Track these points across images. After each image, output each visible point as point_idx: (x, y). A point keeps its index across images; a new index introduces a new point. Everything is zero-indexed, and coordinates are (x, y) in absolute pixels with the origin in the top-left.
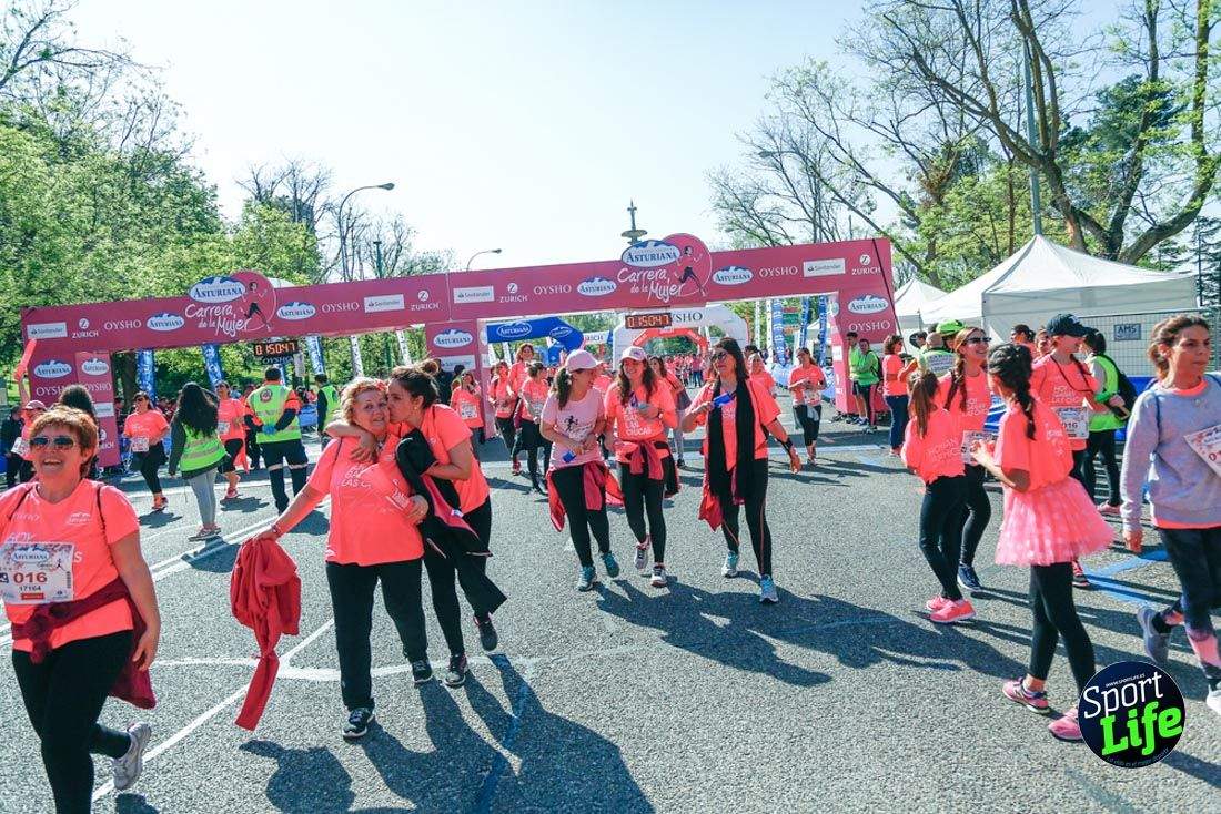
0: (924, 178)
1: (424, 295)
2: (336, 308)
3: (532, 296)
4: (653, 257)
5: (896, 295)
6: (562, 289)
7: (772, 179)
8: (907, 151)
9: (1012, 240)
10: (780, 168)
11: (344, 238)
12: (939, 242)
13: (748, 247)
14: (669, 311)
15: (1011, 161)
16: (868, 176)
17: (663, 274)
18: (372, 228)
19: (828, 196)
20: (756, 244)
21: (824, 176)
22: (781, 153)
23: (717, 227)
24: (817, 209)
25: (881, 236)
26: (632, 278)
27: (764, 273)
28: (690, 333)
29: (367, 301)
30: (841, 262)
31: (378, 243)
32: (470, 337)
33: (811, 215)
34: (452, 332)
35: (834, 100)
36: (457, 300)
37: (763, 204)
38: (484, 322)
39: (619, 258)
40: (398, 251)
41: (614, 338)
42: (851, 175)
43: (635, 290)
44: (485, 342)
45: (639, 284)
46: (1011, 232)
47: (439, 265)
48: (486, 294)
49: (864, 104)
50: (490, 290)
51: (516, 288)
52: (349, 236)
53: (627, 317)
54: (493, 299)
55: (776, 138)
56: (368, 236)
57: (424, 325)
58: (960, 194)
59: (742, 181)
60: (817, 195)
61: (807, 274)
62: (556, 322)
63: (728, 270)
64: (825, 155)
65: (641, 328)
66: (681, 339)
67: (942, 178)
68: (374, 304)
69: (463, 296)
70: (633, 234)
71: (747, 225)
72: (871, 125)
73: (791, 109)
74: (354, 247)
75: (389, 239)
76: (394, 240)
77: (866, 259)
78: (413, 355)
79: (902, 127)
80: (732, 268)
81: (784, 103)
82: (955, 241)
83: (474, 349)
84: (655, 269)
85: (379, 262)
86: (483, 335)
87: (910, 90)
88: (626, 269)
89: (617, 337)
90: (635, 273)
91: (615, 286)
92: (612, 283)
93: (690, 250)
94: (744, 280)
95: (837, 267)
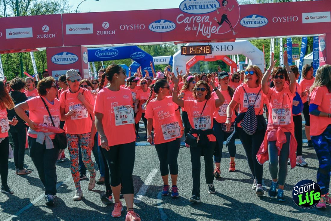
1: (46, 28)
3: (118, 31)
4: (201, 7)
6: (139, 27)
13: (267, 3)
14: (210, 43)
17: (207, 19)
26: (186, 20)
27: (275, 20)
28: (225, 59)
29: (8, 31)
30: (328, 14)
32: (77, 59)
34: (65, 53)
36: (68, 32)
38: (86, 47)
39: (179, 8)
41: (173, 61)
43: (188, 29)
44: (86, 61)
45: (191, 25)
48: (88, 29)
50: (90, 26)
51: (108, 25)
53: (181, 47)
54: (92, 33)
57: (45, 48)
61: (304, 21)
62: (135, 49)
63: (251, 17)
65: (193, 54)
66: (219, 63)
68: (12, 33)
69: (72, 29)
78: (38, 68)
80: (254, 16)
83: (79, 65)
84: (202, 15)
86: (85, 56)
88: (182, 15)
89: (175, 60)
90: (188, 18)
91: (175, 26)
92: (173, 24)
93: (225, 4)
94: (262, 25)
95: (325, 17)
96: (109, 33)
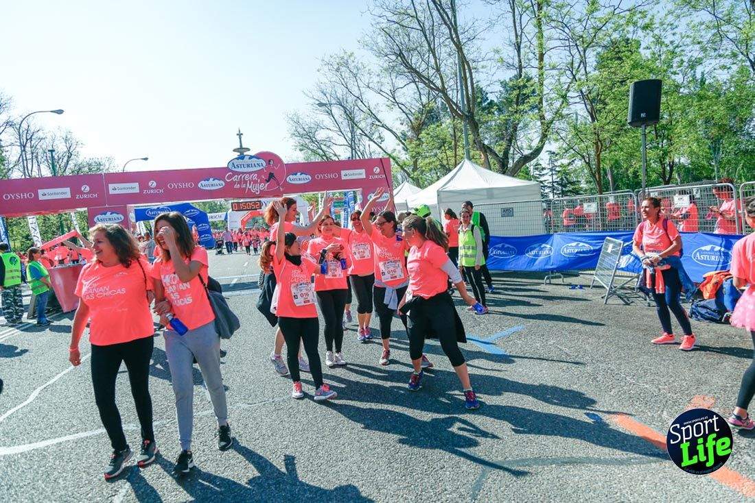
0: (410, 124)
1: (86, 188)
2: (15, 197)
3: (166, 190)
4: (248, 166)
5: (395, 192)
6: (188, 185)
7: (327, 120)
8: (400, 108)
9: (456, 161)
10: (330, 113)
11: (24, 146)
12: (420, 161)
13: (312, 161)
14: (259, 199)
15: (454, 117)
16: (379, 121)
17: (255, 177)
18: (47, 140)
19: (359, 131)
20: (318, 159)
21: (356, 119)
22: (330, 104)
23: (294, 148)
24: (353, 139)
25: (388, 156)
26: (235, 178)
27: (318, 177)
29: (40, 192)
30: (363, 171)
31: (52, 151)
32: (123, 218)
33: (350, 143)
34: (109, 213)
35: (358, 75)
36: (111, 192)
37: (321, 135)
38: (132, 207)
39: (227, 166)
40: (69, 157)
41: (228, 217)
42: (370, 121)
43: (237, 186)
44: (133, 220)
45: (240, 183)
46: (455, 157)
47: (102, 167)
48: (134, 188)
49: (377, 79)
50: (136, 185)
51: (155, 184)
52: (28, 145)
53: (232, 203)
54: (138, 191)
55: (328, 95)
56: (44, 146)
57: (86, 209)
58: (428, 134)
59: (308, 120)
60: (352, 132)
61: (344, 178)
62: (188, 207)
63: (296, 174)
64: (356, 108)
65: (243, 210)
67: (420, 124)
69: (115, 189)
70: (241, 150)
71: (311, 147)
72: (380, 92)
73: (334, 79)
74: (32, 153)
75: (61, 148)
76: (66, 150)
77: (377, 170)
79: (397, 94)
80: (299, 174)
81: (329, 75)
82: (427, 161)
84: (250, 173)
85: (53, 164)
86: (132, 216)
87: (400, 73)
88: (230, 173)
89: (230, 216)
90: (236, 176)
91: (224, 184)
92: (222, 182)
93: (272, 163)
94: (306, 181)
95: (361, 174)
96: (156, 191)
